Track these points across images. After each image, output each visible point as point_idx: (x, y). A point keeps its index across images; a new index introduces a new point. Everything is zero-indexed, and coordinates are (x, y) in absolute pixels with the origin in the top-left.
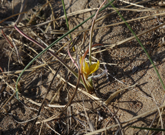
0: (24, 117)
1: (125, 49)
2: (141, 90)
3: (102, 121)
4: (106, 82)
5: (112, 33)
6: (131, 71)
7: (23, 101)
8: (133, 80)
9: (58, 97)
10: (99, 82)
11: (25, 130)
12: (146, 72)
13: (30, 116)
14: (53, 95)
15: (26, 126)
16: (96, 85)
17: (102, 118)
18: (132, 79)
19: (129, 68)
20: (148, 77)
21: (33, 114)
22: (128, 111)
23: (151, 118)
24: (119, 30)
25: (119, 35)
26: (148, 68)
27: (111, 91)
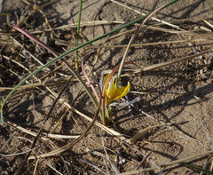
0: (10, 149)
1: (152, 78)
2: (180, 129)
3: (123, 164)
4: (129, 115)
5: (134, 56)
6: (161, 106)
7: (8, 127)
8: (165, 117)
9: (60, 127)
10: (118, 115)
11: (12, 166)
12: (183, 109)
13: (19, 148)
14: (53, 125)
15: (13, 161)
16: (113, 118)
17: (124, 161)
18: (163, 114)
19: (158, 102)
20: (187, 114)
21: (23, 145)
22: (162, 154)
23: (199, 164)
24: (143, 53)
25: (143, 59)
26: (186, 104)
27: (136, 127)
